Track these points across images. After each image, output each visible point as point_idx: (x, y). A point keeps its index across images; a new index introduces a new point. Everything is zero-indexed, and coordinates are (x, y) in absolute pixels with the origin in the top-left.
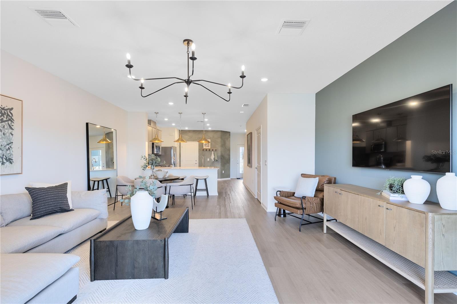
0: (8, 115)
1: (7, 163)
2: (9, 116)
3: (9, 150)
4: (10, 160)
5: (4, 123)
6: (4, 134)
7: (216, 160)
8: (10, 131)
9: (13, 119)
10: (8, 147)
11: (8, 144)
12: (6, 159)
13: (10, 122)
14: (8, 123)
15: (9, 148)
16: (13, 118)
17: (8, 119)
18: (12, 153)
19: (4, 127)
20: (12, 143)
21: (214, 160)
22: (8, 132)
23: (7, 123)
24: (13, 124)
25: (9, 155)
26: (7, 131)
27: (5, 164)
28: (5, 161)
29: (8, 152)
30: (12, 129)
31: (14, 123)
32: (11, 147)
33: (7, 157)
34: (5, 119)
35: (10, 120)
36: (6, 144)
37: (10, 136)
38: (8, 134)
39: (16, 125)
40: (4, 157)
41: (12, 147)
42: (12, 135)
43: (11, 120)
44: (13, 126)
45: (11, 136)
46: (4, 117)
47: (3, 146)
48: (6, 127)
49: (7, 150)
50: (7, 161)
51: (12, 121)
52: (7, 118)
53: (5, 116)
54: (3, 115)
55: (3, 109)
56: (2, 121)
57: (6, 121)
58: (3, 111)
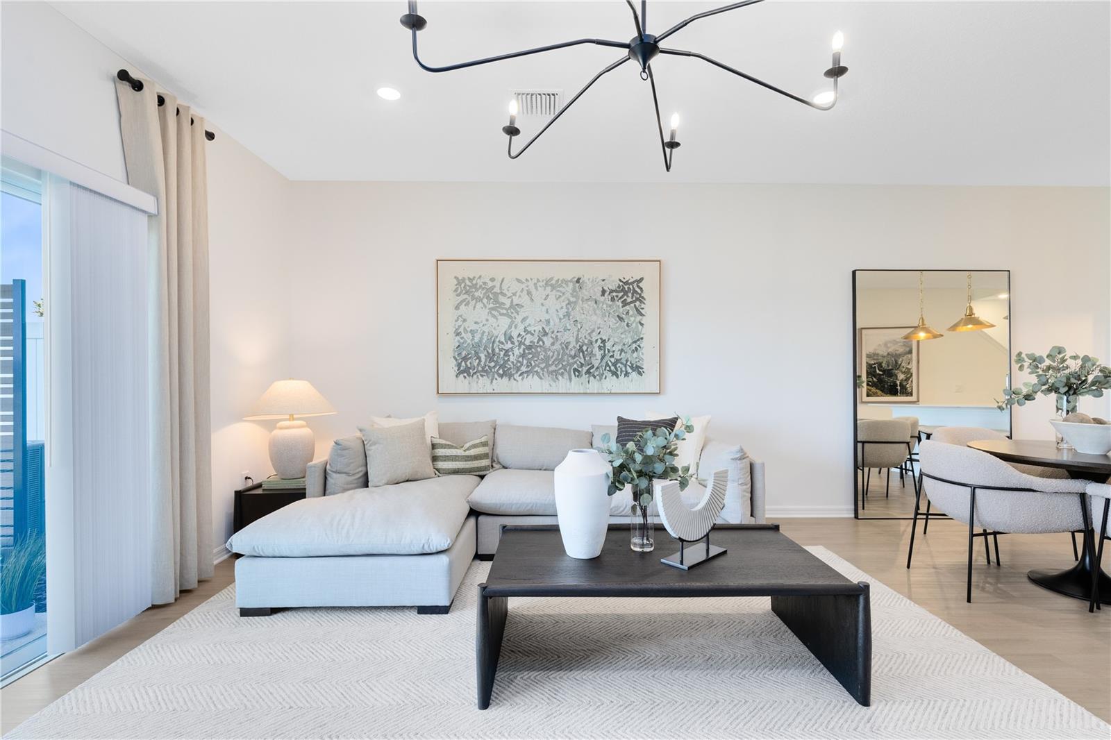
0: (635, 292)
1: (634, 375)
2: (637, 293)
3: (637, 351)
4: (638, 369)
5: (627, 308)
6: (628, 325)
8: (639, 318)
9: (643, 298)
10: (634, 346)
11: (635, 342)
12: (632, 367)
13: (637, 303)
14: (635, 305)
15: (636, 349)
16: (642, 295)
17: (634, 299)
18: (642, 356)
19: (628, 313)
20: (642, 338)
22: (635, 320)
23: (632, 305)
24: (643, 306)
25: (637, 360)
26: (632, 319)
27: (630, 376)
28: (629, 370)
29: (635, 354)
30: (642, 315)
31: (644, 303)
32: (639, 346)
33: (632, 365)
34: (629, 300)
35: (638, 299)
36: (631, 341)
37: (637, 327)
38: (634, 325)
39: (650, 307)
40: (629, 363)
41: (642, 346)
42: (642, 324)
43: (641, 299)
44: (643, 309)
45: (640, 327)
46: (628, 296)
47: (626, 346)
48: (631, 313)
49: (633, 351)
50: (634, 371)
51: (641, 302)
52: (632, 298)
53: (630, 295)
54: (626, 293)
55: (627, 283)
56: (625, 304)
57: (631, 302)
58: (626, 287)
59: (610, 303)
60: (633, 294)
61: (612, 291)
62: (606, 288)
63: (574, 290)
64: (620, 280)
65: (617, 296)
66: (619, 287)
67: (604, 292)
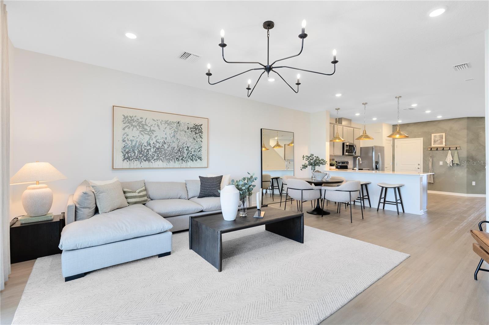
0: (199, 129)
1: (199, 160)
2: (200, 130)
4: (200, 158)
5: (197, 135)
6: (197, 142)
7: (455, 165)
8: (201, 139)
9: (202, 132)
10: (199, 149)
11: (199, 148)
12: (198, 158)
13: (200, 134)
14: (199, 134)
15: (200, 151)
16: (202, 130)
18: (202, 153)
19: (197, 137)
20: (202, 147)
21: (453, 164)
22: (199, 140)
23: (198, 134)
24: (202, 135)
25: (200, 155)
26: (198, 139)
27: (197, 161)
28: (197, 159)
29: (199, 153)
30: (202, 138)
32: (201, 150)
34: (197, 132)
35: (200, 132)
36: (198, 148)
37: (200, 143)
38: (199, 142)
39: (204, 135)
40: (197, 156)
42: (202, 142)
43: (201, 132)
44: (202, 136)
45: (201, 142)
46: (197, 131)
47: (196, 149)
48: (198, 137)
49: (199, 152)
50: (199, 159)
51: (201, 133)
53: (198, 130)
54: (196, 129)
55: (196, 126)
56: (196, 133)
57: (198, 133)
58: (196, 127)
59: (191, 133)
60: (199, 130)
61: (191, 128)
62: (189, 127)
63: (177, 126)
64: (194, 124)
65: (193, 130)
66: (194, 127)
67: (188, 128)
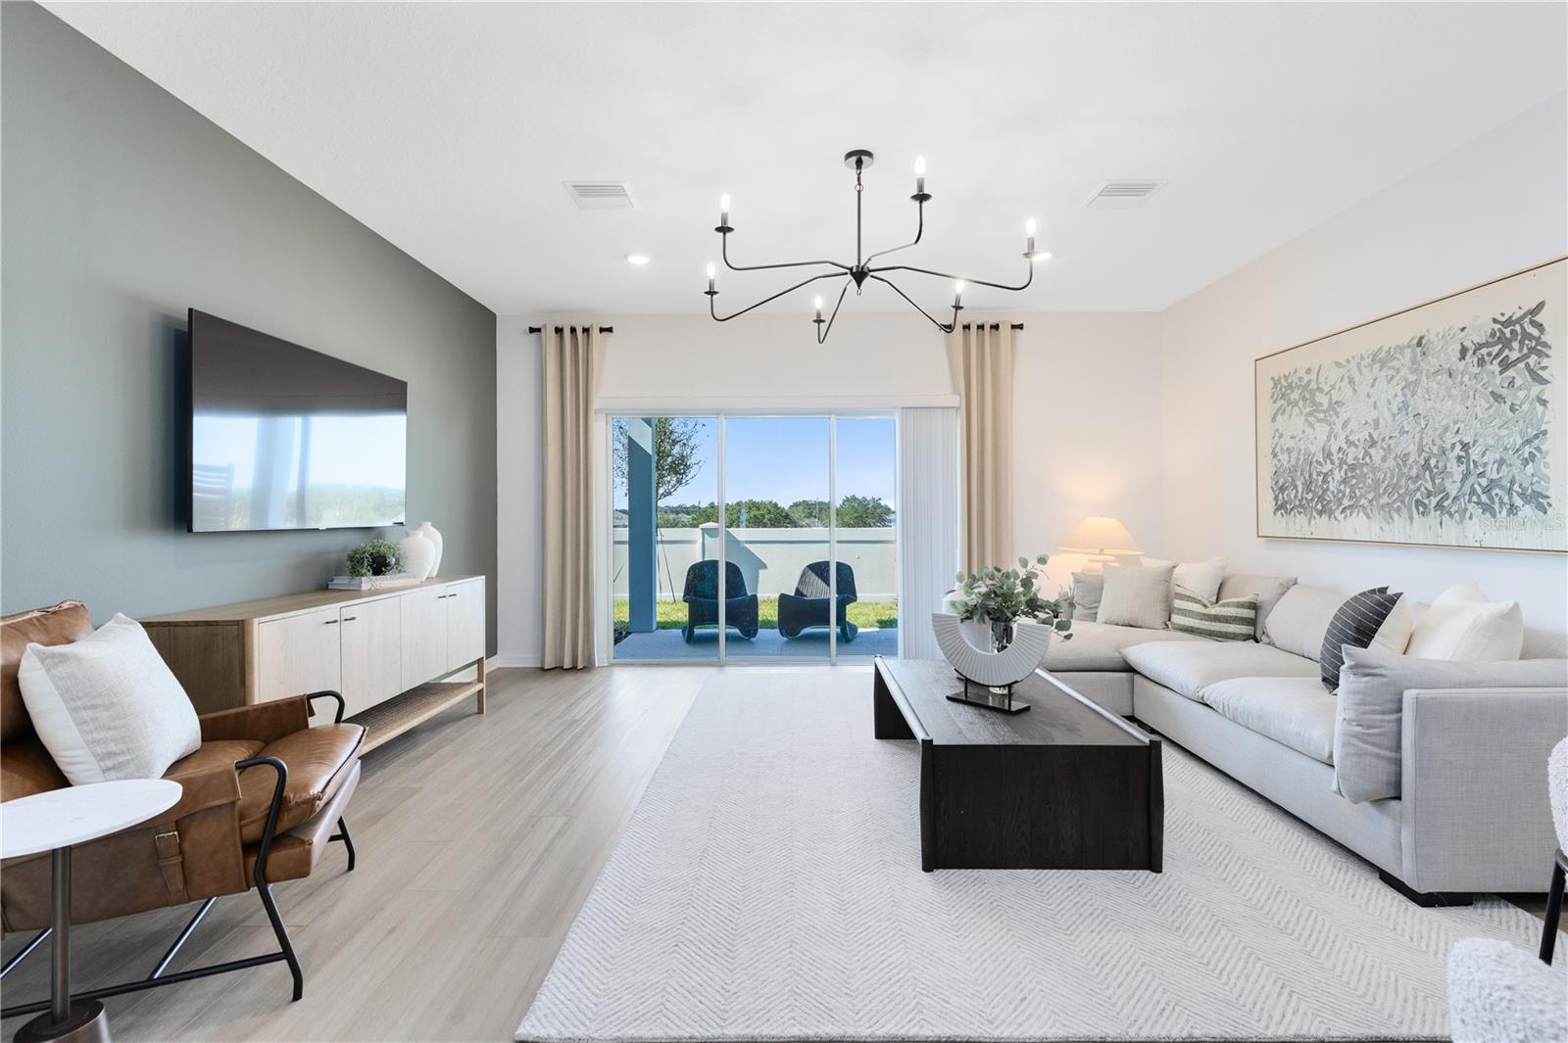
0: (1526, 335)
1: (1527, 511)
2: (1530, 337)
3: (1533, 461)
4: (1538, 499)
5: (1511, 372)
6: (1512, 409)
8: (1536, 389)
9: (1545, 345)
10: (1527, 449)
11: (1529, 442)
12: (1522, 495)
13: (1532, 360)
14: (1527, 365)
15: (1532, 456)
16: (1544, 338)
17: (1525, 351)
18: (1544, 470)
19: (1512, 383)
20: (1545, 433)
22: (1527, 397)
23: (1522, 365)
24: (1545, 362)
25: (1535, 479)
26: (1522, 394)
27: (1519, 513)
28: (1518, 502)
29: (1530, 469)
30: (1544, 382)
31: (1548, 356)
32: (1538, 449)
33: (1524, 489)
34: (1514, 355)
35: (1532, 350)
36: (1519, 441)
37: (1532, 410)
38: (1526, 407)
39: (1561, 362)
40: (1516, 487)
41: (1543, 448)
42: (1544, 403)
43: (1540, 349)
44: (1545, 368)
45: (1540, 408)
46: (1511, 349)
47: (1511, 452)
48: (1518, 382)
49: (1525, 462)
50: (1528, 502)
51: (1540, 355)
52: (1521, 350)
53: (1516, 345)
54: (1506, 344)
55: (1509, 323)
56: (1506, 365)
57: (1518, 360)
58: (1507, 332)
59: (1476, 370)
60: (1521, 343)
61: (1480, 346)
62: (1468, 344)
63: (1414, 362)
64: (1495, 321)
65: (1489, 354)
66: (1493, 335)
67: (1464, 351)
